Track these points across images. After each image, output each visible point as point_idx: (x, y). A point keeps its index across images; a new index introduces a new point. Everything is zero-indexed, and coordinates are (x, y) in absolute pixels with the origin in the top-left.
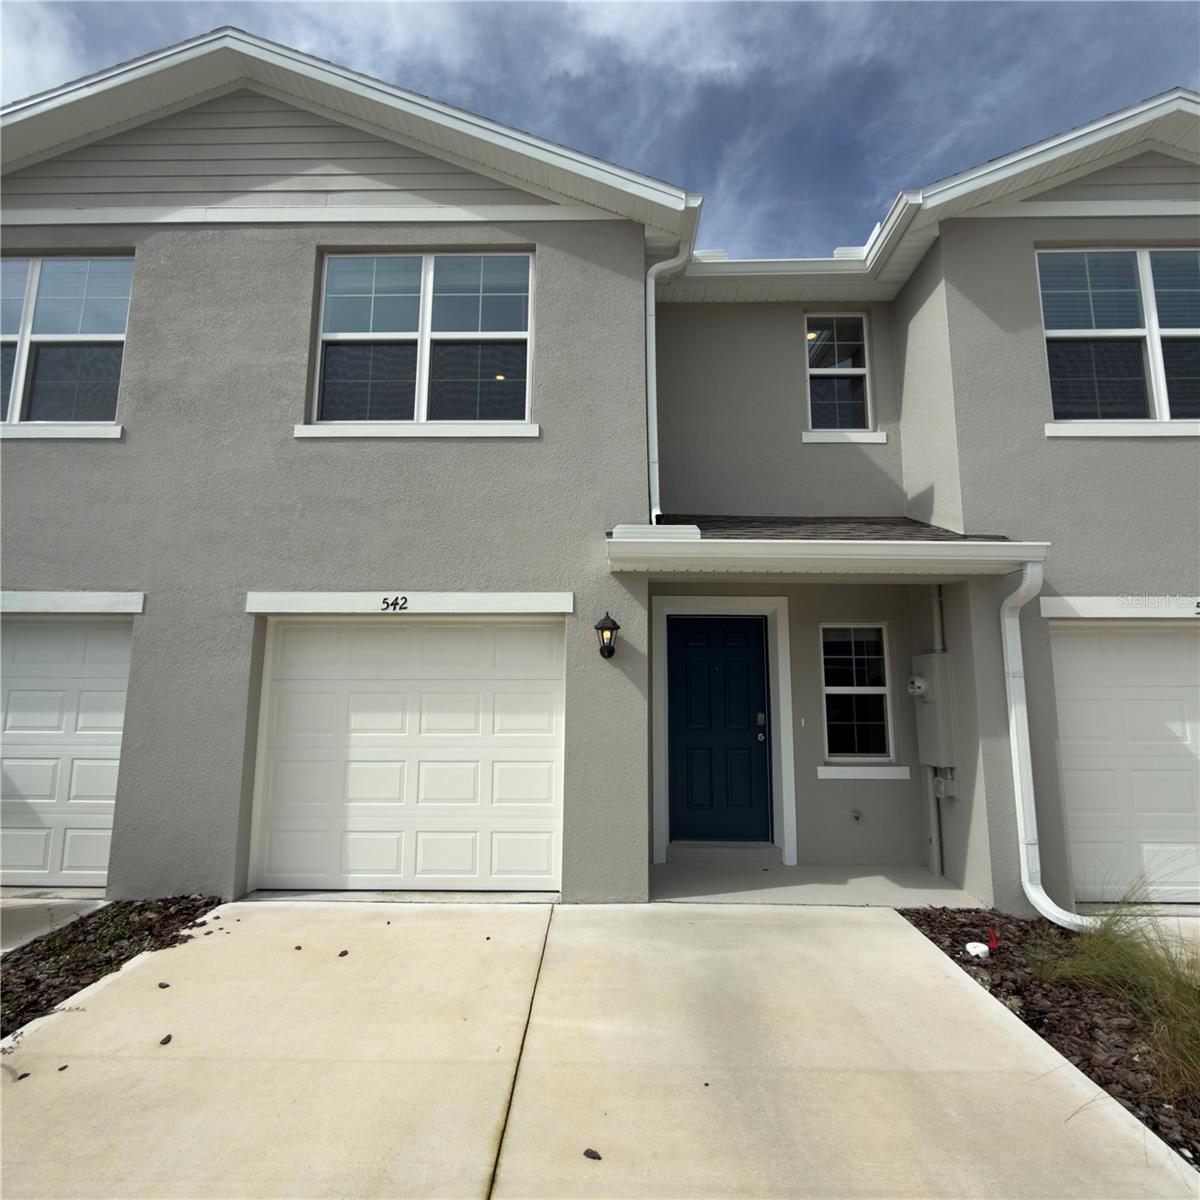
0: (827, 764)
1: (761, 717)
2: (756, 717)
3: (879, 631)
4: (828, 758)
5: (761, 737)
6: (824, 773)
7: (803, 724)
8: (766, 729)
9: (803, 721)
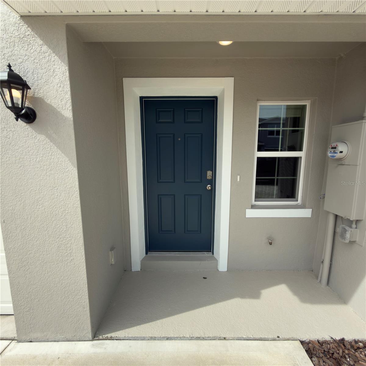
0: (253, 207)
1: (209, 173)
2: (207, 173)
3: (303, 108)
4: (254, 203)
5: (209, 187)
6: (251, 213)
7: (238, 180)
8: (213, 182)
9: (239, 177)
